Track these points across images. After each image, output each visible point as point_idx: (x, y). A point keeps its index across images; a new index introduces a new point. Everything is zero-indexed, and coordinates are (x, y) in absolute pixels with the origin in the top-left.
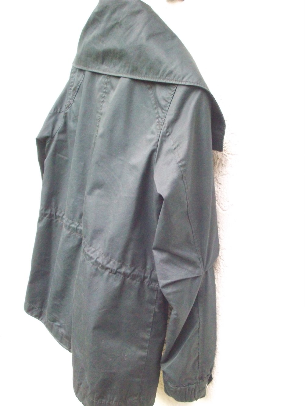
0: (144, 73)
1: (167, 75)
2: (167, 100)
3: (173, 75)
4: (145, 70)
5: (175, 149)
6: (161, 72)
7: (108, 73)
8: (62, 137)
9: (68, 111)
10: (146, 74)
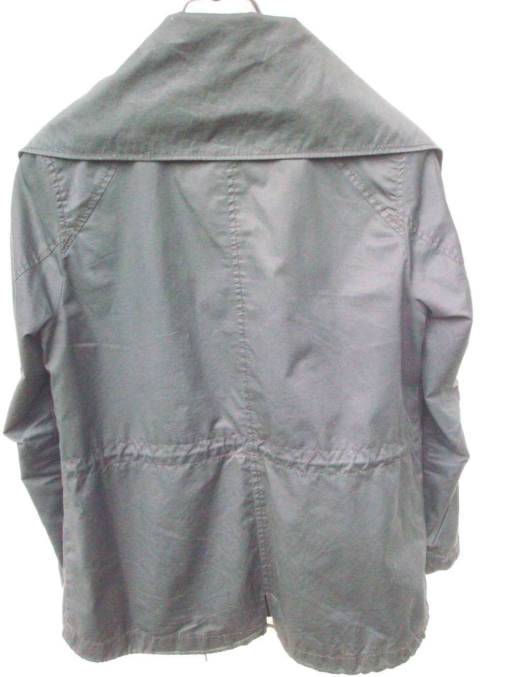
0: (342, 144)
1: (389, 142)
2: (394, 179)
3: (398, 140)
4: (342, 140)
5: (438, 246)
6: (377, 136)
7: (233, 158)
8: (73, 308)
9: (70, 251)
10: (345, 145)
